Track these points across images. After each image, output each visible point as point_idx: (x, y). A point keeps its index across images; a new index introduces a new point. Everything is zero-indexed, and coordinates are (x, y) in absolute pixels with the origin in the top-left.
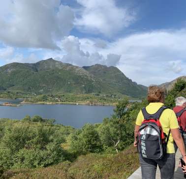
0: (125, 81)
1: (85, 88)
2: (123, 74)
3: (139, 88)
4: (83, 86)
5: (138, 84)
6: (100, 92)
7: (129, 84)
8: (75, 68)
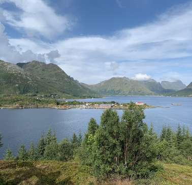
0: (66, 79)
1: (19, 88)
2: (63, 72)
3: (80, 86)
4: (17, 85)
5: (80, 82)
6: (37, 92)
7: (70, 82)
8: (6, 64)
